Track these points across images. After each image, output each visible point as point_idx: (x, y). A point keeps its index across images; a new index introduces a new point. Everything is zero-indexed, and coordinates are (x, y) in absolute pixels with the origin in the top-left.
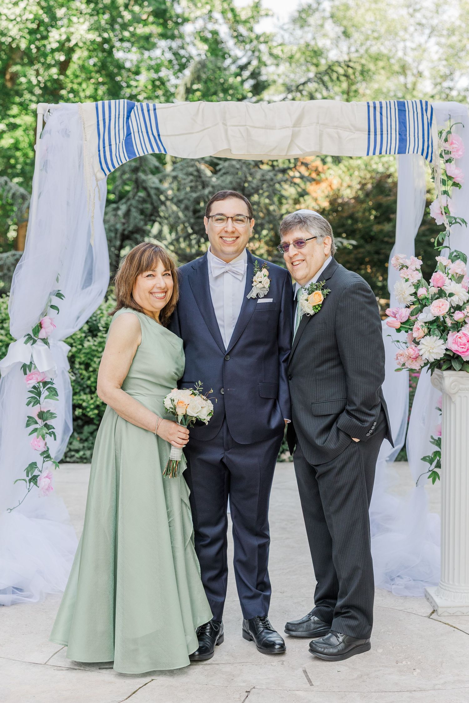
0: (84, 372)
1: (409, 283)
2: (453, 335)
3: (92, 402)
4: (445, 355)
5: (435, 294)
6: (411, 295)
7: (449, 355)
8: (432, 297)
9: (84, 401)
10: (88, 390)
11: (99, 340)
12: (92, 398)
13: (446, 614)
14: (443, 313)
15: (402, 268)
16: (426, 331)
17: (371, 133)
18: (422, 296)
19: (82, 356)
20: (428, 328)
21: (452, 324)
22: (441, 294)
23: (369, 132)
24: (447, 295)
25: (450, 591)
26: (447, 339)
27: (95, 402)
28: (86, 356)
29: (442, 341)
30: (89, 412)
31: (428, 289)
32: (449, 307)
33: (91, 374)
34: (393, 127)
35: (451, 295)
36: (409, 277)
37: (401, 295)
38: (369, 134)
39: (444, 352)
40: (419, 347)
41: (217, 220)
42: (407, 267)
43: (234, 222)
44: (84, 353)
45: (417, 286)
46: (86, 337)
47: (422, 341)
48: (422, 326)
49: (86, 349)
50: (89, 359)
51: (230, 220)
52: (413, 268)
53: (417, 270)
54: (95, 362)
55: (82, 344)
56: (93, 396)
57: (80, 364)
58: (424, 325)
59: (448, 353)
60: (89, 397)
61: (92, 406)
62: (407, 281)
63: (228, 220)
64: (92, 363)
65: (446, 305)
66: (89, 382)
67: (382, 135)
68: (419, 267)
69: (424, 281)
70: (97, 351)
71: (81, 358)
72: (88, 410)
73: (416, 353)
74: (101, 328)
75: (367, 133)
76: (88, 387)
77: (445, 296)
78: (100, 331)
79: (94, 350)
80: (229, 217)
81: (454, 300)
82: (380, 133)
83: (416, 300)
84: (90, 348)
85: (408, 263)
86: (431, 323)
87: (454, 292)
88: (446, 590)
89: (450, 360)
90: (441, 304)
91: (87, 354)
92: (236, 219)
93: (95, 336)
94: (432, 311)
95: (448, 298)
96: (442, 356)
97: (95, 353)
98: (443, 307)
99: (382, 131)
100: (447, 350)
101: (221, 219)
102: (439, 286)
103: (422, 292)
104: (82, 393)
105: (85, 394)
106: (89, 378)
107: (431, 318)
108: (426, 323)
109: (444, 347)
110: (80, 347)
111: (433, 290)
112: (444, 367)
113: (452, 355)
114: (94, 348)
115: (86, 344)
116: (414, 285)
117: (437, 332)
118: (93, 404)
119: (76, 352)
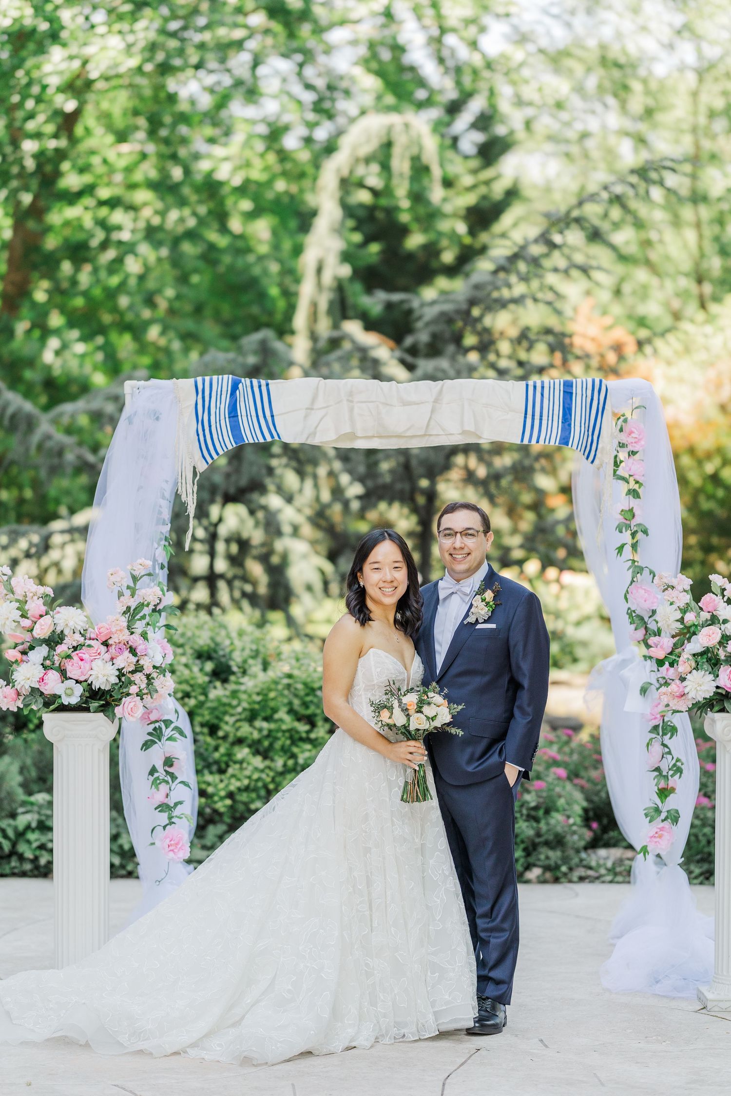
0: (209, 739)
1: (675, 607)
2: (726, 670)
3: (221, 786)
4: (716, 693)
5: (707, 620)
6: (677, 621)
7: (721, 694)
8: (702, 624)
9: (209, 784)
10: (214, 768)
11: (231, 687)
12: (222, 781)
13: (716, 1009)
14: (713, 642)
15: (666, 589)
16: (694, 665)
17: (528, 416)
18: (689, 622)
19: (206, 713)
20: (696, 661)
21: (725, 656)
22: (714, 620)
23: (526, 414)
24: (721, 622)
25: (724, 984)
26: (718, 676)
27: (227, 786)
28: (211, 713)
29: (711, 677)
30: (216, 802)
31: (699, 614)
32: (719, 636)
33: (220, 742)
34: (556, 412)
35: (725, 621)
36: (675, 599)
37: (664, 622)
38: (525, 417)
39: (715, 689)
40: (685, 683)
41: (445, 535)
42: (673, 587)
43: (464, 537)
44: (209, 708)
45: (684, 611)
46: (210, 682)
47: (689, 677)
48: (688, 659)
49: (212, 701)
50: (218, 718)
51: (459, 535)
52: (680, 588)
53: (685, 591)
54: (227, 723)
55: (205, 694)
56: (223, 777)
57: (202, 725)
58: (691, 658)
59: (720, 691)
60: (216, 778)
61: (223, 793)
62: (671, 604)
63: (456, 535)
64: (223, 725)
65: (718, 633)
66: (217, 755)
67: (541, 420)
68: (688, 588)
69: (693, 604)
70: (230, 705)
71: (203, 715)
72: (216, 798)
73: (681, 690)
74: (235, 669)
75: (523, 415)
76: (217, 762)
77: (719, 623)
78: (233, 673)
79: (225, 705)
80: (457, 532)
81: (729, 627)
82: (539, 417)
83: (682, 626)
84: (218, 700)
85: (674, 582)
86: (702, 654)
87: (728, 619)
88: (719, 983)
89: (723, 700)
90: (711, 632)
91: (213, 710)
92: (466, 533)
93: (225, 681)
94: (700, 640)
95: (722, 625)
96: (712, 694)
97: (227, 708)
98: (713, 636)
99: (541, 416)
100: (717, 687)
101: (449, 535)
102: (710, 610)
103: (690, 617)
104: (206, 772)
105: (211, 773)
106: (216, 749)
107: (699, 649)
108: (694, 655)
109: (715, 684)
110: (202, 698)
111: (705, 616)
112: (716, 708)
113: (724, 693)
114: (225, 700)
115: (213, 694)
116: (680, 609)
117: (706, 666)
118: (223, 789)
119: (196, 706)
